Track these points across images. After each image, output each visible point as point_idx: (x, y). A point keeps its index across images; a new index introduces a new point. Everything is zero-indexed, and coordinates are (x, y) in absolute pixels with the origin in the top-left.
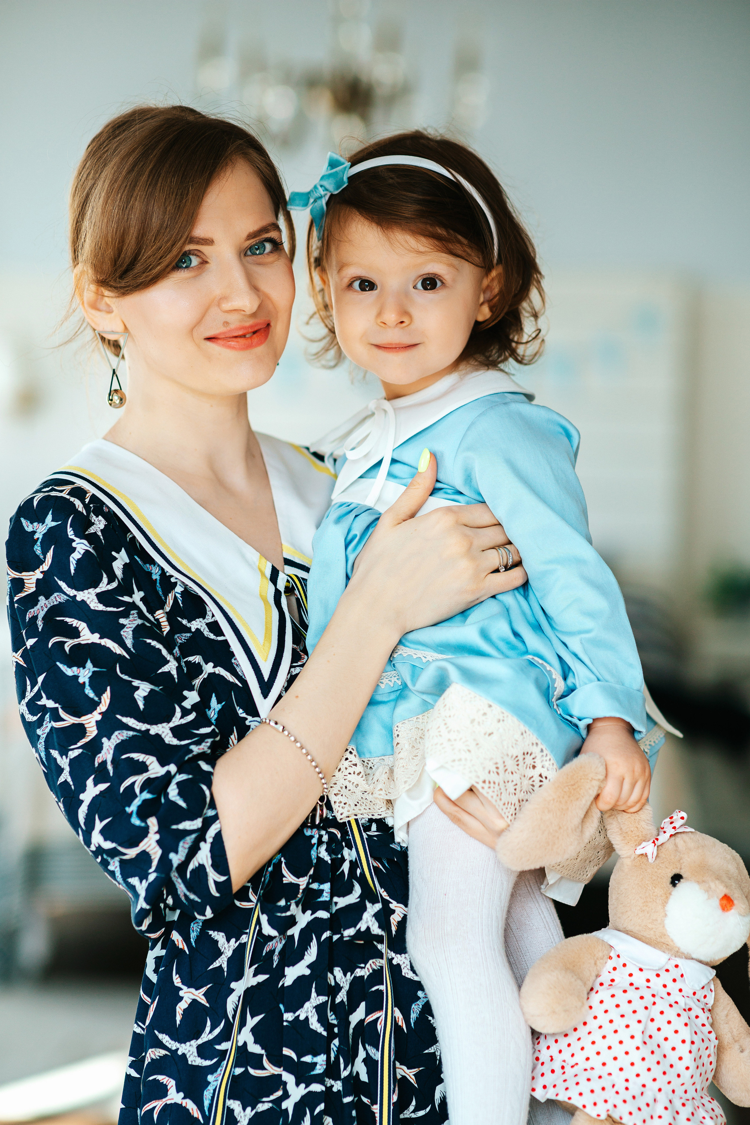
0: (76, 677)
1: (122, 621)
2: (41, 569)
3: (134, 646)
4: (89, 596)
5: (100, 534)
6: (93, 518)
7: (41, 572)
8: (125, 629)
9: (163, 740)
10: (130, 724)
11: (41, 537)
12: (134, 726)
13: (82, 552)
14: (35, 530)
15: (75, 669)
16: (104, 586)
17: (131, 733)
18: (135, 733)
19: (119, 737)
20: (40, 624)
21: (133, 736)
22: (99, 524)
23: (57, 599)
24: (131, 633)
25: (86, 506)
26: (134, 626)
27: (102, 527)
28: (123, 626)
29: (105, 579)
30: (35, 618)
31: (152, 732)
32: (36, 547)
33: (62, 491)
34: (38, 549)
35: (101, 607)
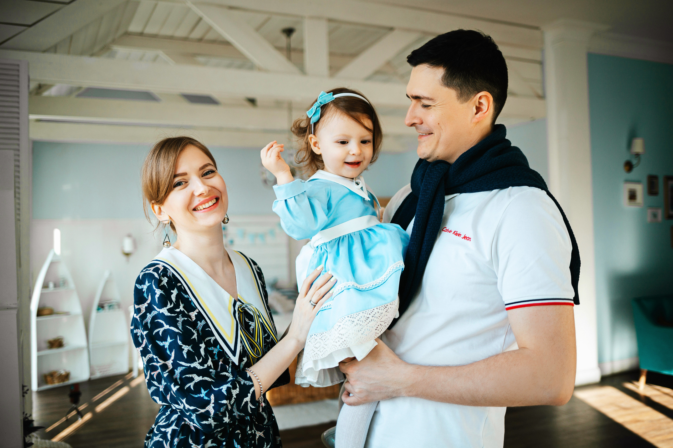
0: (164, 346)
1: (178, 319)
2: (147, 302)
3: (182, 329)
4: (164, 310)
5: (166, 284)
6: (163, 279)
7: (147, 304)
8: (179, 322)
9: (197, 368)
10: (183, 364)
11: (146, 290)
12: (184, 365)
13: (159, 294)
14: (142, 288)
15: (164, 342)
16: (169, 306)
17: (184, 368)
18: (186, 368)
19: (180, 369)
20: (149, 325)
21: (185, 369)
22: (165, 280)
23: (154, 313)
24: (181, 323)
25: (159, 275)
26: (182, 321)
27: (166, 281)
28: (178, 321)
29: (169, 304)
30: (147, 323)
31: (192, 366)
32: (144, 294)
33: (150, 270)
34: (145, 295)
35: (169, 314)
